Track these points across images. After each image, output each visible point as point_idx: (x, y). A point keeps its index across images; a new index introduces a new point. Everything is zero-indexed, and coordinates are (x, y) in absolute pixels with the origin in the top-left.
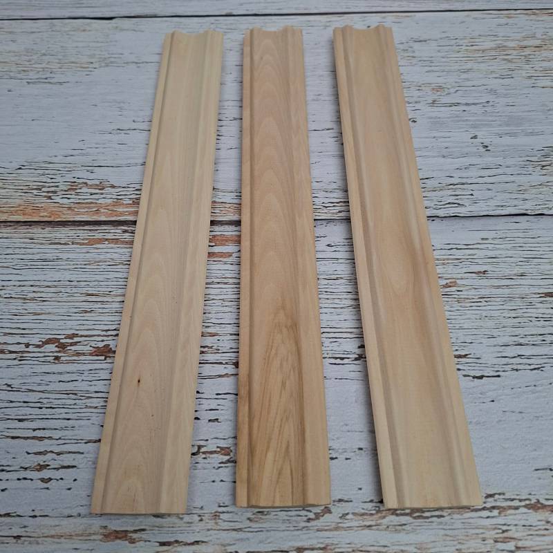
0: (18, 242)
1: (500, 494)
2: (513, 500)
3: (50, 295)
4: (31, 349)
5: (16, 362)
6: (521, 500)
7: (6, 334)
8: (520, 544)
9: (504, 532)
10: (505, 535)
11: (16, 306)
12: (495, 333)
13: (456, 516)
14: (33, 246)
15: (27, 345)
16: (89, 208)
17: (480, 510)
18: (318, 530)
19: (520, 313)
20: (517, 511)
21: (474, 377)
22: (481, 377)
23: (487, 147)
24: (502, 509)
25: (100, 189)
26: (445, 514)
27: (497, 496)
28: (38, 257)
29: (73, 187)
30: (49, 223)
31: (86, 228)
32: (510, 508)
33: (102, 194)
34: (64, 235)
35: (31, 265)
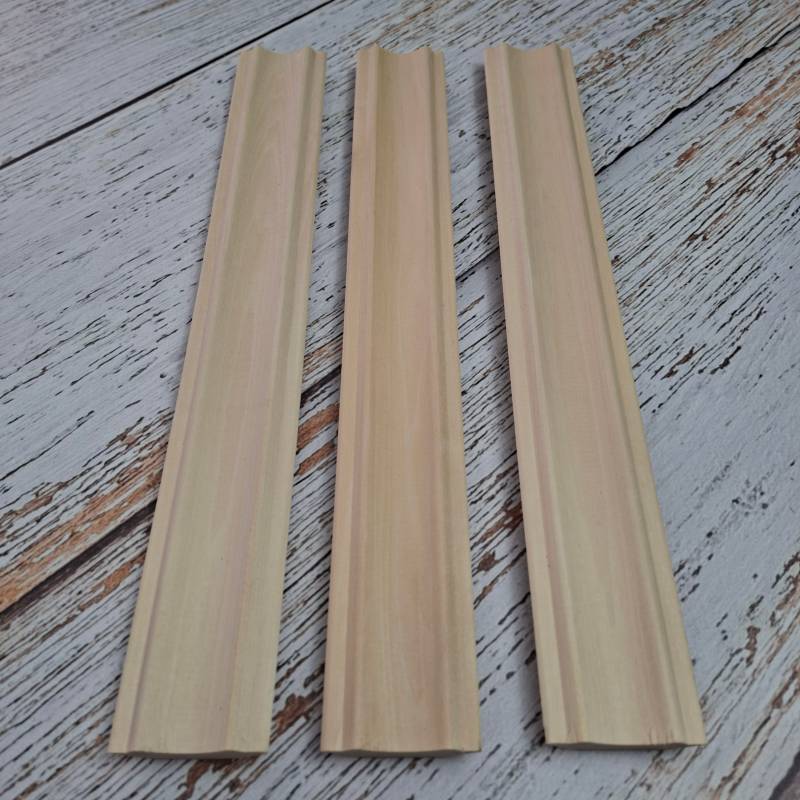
11: (81, 775)
12: (690, 309)
16: (55, 541)
18: (769, 661)
19: (688, 274)
21: (722, 367)
22: (727, 362)
25: (46, 504)
28: (40, 676)
31: (80, 571)
33: (56, 507)
34: (53, 610)
35: (43, 695)
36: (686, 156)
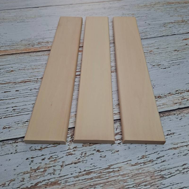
0: (26, 57)
1: (179, 90)
2: (183, 91)
3: (40, 67)
4: (39, 79)
5: (35, 83)
6: (185, 91)
7: (30, 77)
8: (188, 99)
9: (183, 97)
10: (183, 98)
11: (31, 71)
12: (166, 59)
13: (170, 96)
14: (31, 57)
15: (38, 79)
16: (46, 47)
17: (175, 94)
19: (170, 55)
20: (184, 93)
21: (164, 68)
22: (165, 68)
23: (149, 24)
24: (181, 93)
26: (167, 96)
27: (178, 91)
28: (34, 59)
29: (39, 43)
30: (35, 52)
31: (46, 52)
32: (183, 92)
33: (48, 44)
34: (40, 54)
35: (32, 61)
36: (186, 39)
